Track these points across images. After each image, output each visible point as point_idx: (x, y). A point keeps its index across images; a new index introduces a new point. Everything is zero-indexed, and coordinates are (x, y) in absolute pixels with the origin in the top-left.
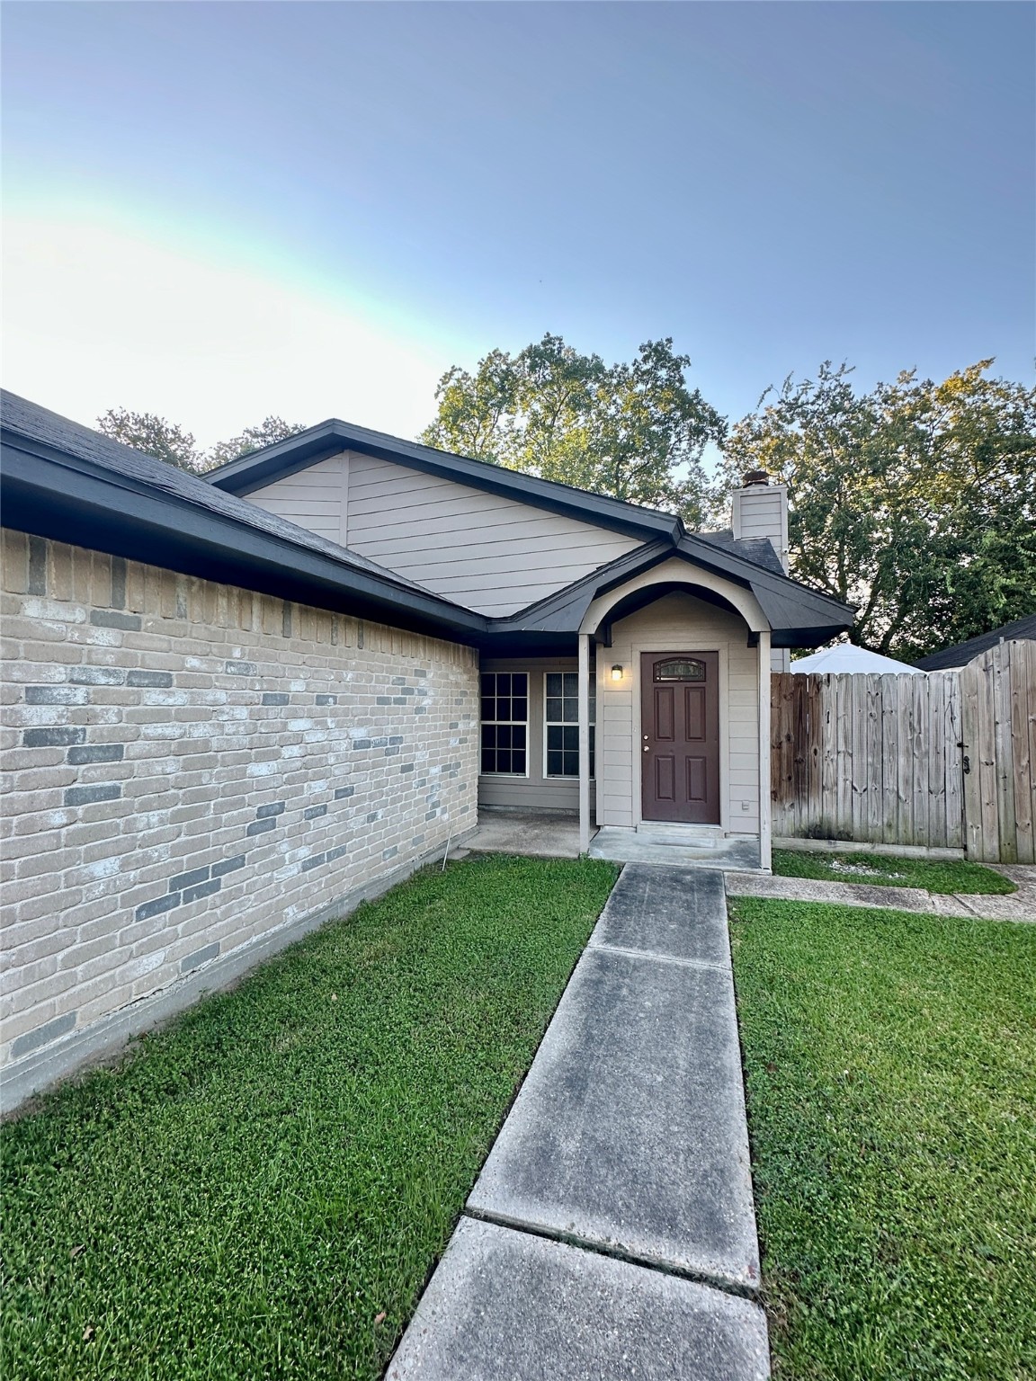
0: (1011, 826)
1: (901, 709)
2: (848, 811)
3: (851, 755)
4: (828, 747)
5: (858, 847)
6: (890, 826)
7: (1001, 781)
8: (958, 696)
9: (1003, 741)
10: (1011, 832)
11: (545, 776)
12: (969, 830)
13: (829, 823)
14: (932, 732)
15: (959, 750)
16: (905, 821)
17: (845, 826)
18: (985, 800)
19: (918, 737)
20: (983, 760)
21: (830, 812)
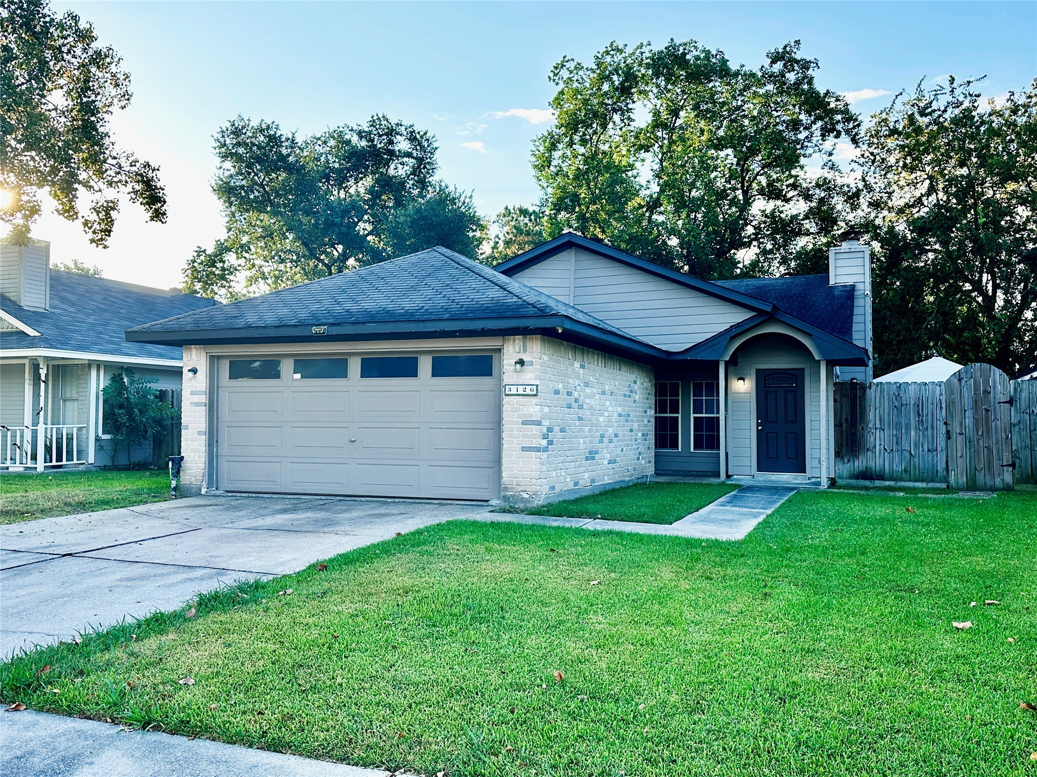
0: (973, 470)
1: (912, 403)
2: (882, 463)
3: (884, 430)
4: (870, 426)
5: (887, 483)
6: (905, 471)
7: (968, 444)
8: (944, 396)
9: (969, 421)
10: (973, 473)
11: (692, 450)
12: (950, 472)
13: (871, 470)
14: (930, 416)
15: (944, 426)
16: (915, 468)
17: (880, 471)
18: (959, 454)
19: (922, 419)
20: (958, 432)
21: (871, 464)
